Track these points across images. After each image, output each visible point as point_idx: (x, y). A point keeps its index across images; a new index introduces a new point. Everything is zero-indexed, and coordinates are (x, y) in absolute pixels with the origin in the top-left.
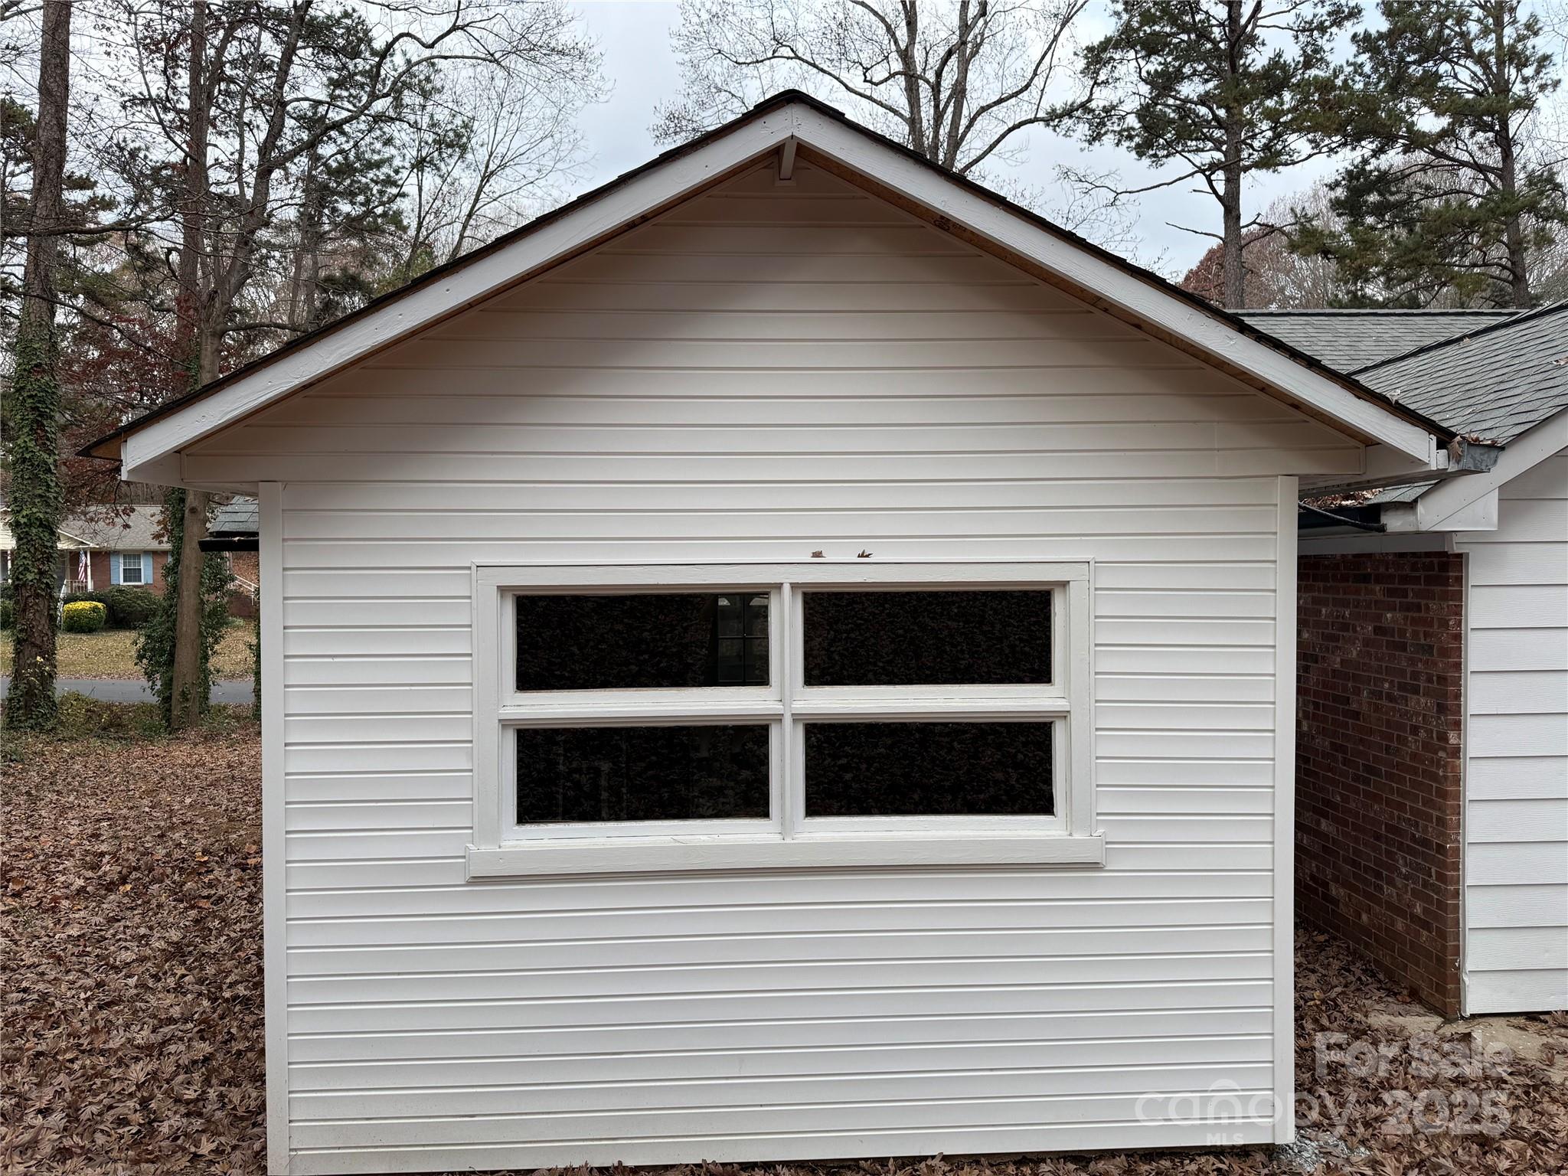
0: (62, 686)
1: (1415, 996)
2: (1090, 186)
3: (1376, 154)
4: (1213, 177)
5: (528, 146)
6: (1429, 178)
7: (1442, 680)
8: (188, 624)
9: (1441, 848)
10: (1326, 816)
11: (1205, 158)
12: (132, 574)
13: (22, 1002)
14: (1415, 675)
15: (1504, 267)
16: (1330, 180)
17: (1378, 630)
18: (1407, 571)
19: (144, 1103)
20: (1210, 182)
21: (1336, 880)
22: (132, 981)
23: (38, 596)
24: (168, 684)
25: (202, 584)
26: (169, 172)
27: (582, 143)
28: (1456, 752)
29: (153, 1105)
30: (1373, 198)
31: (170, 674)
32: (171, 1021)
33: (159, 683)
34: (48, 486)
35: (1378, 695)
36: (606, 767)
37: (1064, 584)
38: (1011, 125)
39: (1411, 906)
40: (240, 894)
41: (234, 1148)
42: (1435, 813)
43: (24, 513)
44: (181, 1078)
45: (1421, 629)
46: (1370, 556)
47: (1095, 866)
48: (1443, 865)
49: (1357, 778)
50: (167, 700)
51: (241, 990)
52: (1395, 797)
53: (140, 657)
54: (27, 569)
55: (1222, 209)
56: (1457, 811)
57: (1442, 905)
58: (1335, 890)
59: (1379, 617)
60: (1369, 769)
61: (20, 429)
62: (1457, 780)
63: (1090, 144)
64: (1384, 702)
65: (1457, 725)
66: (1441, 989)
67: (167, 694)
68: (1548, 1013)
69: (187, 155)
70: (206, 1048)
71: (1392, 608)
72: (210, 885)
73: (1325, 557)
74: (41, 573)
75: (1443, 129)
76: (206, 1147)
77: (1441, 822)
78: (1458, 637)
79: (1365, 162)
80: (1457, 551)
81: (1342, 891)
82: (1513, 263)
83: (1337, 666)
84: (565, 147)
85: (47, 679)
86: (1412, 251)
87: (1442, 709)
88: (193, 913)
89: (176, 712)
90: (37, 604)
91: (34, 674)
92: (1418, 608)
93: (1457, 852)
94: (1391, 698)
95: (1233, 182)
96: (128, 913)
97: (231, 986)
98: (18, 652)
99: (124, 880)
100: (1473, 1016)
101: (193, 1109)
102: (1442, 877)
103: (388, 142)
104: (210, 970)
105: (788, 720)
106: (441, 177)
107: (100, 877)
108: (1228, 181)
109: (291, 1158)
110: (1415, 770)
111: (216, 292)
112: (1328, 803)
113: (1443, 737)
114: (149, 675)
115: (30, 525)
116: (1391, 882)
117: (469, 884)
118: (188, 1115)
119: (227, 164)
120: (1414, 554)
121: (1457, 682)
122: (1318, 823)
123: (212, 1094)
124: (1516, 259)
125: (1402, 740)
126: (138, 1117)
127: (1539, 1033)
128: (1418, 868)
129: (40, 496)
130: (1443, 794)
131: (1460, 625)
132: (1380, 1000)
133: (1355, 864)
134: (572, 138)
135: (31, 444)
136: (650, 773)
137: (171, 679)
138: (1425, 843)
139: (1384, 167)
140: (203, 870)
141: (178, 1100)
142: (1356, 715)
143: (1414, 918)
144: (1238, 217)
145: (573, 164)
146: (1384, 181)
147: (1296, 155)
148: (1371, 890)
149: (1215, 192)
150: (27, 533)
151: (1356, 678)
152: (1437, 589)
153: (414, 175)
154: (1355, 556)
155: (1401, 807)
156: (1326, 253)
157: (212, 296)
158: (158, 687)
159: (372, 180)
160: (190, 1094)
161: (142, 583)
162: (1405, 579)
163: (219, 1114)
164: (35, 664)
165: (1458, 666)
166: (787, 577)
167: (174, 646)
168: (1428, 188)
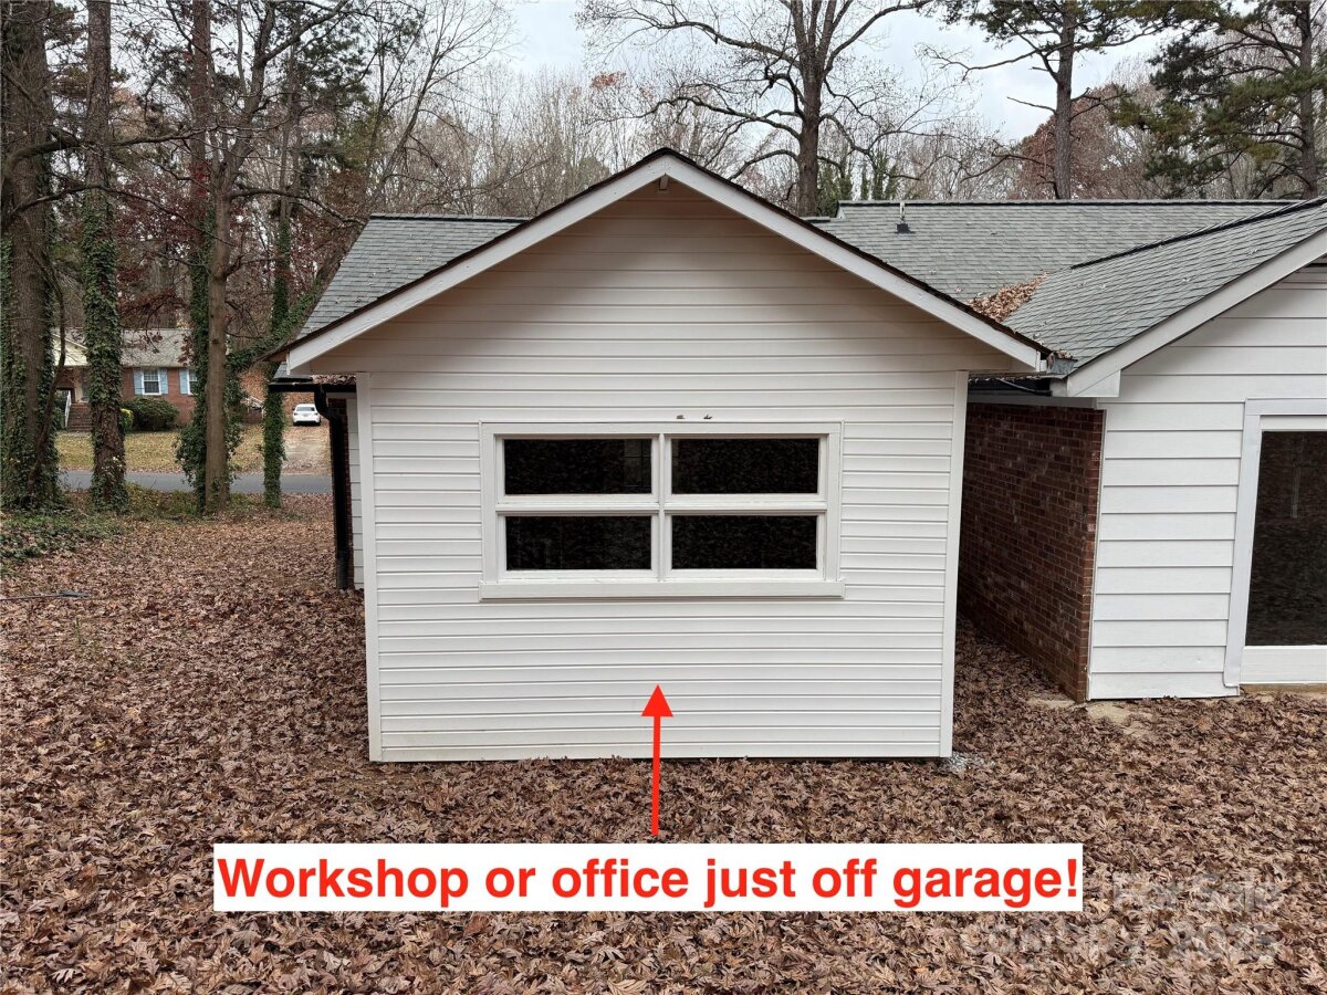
0: (131, 478)
1: (1062, 689)
2: (946, 62)
3: (1195, 32)
4: (1048, 58)
5: (470, 32)
6: (1237, 55)
7: (1087, 491)
8: (214, 431)
9: (1080, 597)
10: (1022, 577)
11: (1041, 41)
12: (152, 386)
13: (198, 677)
14: (1074, 488)
15: (1295, 135)
16: (1153, 56)
17: (1057, 458)
18: (1073, 420)
19: (292, 726)
20: (1046, 62)
21: (1027, 619)
22: (260, 668)
23: (109, 410)
24: (202, 478)
25: (224, 399)
26: (176, 55)
27: (515, 26)
28: (1092, 537)
29: (297, 727)
30: (1188, 73)
31: (202, 470)
32: (291, 688)
33: (194, 476)
34: (113, 326)
35: (1054, 499)
36: (548, 542)
37: (826, 435)
38: (877, 12)
39: (1063, 634)
40: (310, 620)
41: (347, 749)
42: (1078, 575)
43: (96, 347)
44: (308, 716)
45: (1078, 457)
46: (1055, 408)
47: (838, 598)
48: (1080, 607)
49: (1041, 554)
50: (202, 489)
51: (329, 673)
52: (1059, 566)
53: (179, 457)
54: (100, 390)
55: (1056, 85)
56: (1091, 574)
57: (1078, 632)
58: (1027, 626)
59: (1058, 449)
60: (1048, 548)
61: (90, 281)
62: (1092, 555)
63: (948, 23)
64: (1057, 504)
65: (1094, 520)
66: (1075, 684)
67: (201, 485)
68: (1141, 699)
69: (191, 42)
70: (318, 702)
71: (1065, 444)
72: (289, 615)
73: (1032, 407)
74: (111, 393)
75: (1250, 15)
76: (332, 748)
77: (1081, 581)
78: (1097, 464)
79: (1186, 39)
80: (1098, 408)
81: (1030, 627)
82: (1304, 132)
83: (1035, 480)
84: (500, 30)
85: (119, 473)
86: (1215, 123)
87: (1085, 509)
88: (283, 631)
89: (209, 499)
90: (109, 417)
91: (110, 470)
92: (1077, 444)
93: (1089, 599)
94: (1061, 503)
95: (1066, 61)
96: (241, 631)
97: (321, 671)
98: (97, 453)
99: (232, 612)
100: (1093, 700)
101: (320, 730)
102: (1079, 615)
103: (356, 29)
104: (306, 663)
105: (662, 514)
106: (399, 59)
107: (216, 610)
108: (1062, 60)
109: (383, 752)
110: (1069, 549)
111: (225, 164)
112: (1025, 570)
113: (1085, 528)
114: (187, 471)
115: (100, 356)
116: (1055, 620)
117: (481, 602)
118: (317, 733)
119: (226, 52)
120: (1077, 409)
121: (1095, 493)
122: (1020, 583)
123: (328, 723)
124: (1306, 128)
125: (1065, 529)
126: (290, 733)
127: (1131, 710)
128: (1068, 610)
129: (107, 333)
130: (1083, 563)
131: (1099, 456)
132: (1040, 691)
133: (1038, 609)
134: (507, 22)
135: (99, 293)
136: (579, 547)
137: (204, 474)
138: (1073, 594)
139: (1200, 44)
140: (281, 606)
141: (310, 726)
142: (1043, 512)
143: (1065, 641)
144: (1069, 92)
145: (507, 45)
146: (1201, 55)
147: (1125, 34)
148: (1044, 625)
149: (1049, 69)
150: (99, 363)
151: (1044, 488)
152: (1087, 432)
153: (377, 57)
154: (1048, 407)
155: (1061, 571)
156: (1141, 124)
157: (223, 167)
158: (194, 480)
159: (341, 59)
160: (316, 723)
161: (160, 393)
162: (1072, 425)
163: (334, 734)
164: (111, 463)
165: (1096, 482)
166: (662, 430)
167: (205, 448)
168: (1238, 63)
